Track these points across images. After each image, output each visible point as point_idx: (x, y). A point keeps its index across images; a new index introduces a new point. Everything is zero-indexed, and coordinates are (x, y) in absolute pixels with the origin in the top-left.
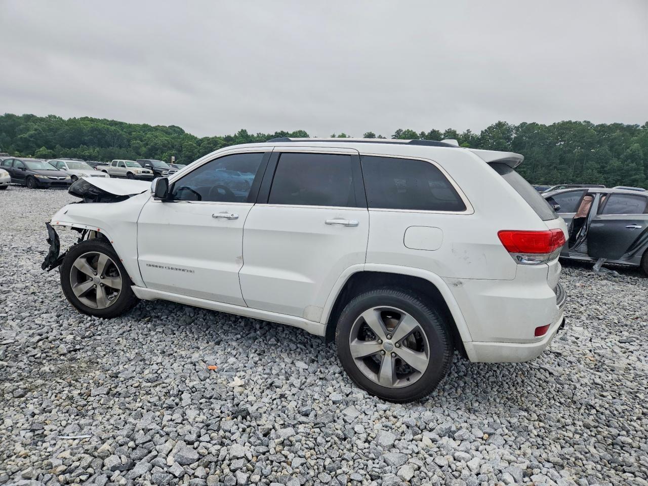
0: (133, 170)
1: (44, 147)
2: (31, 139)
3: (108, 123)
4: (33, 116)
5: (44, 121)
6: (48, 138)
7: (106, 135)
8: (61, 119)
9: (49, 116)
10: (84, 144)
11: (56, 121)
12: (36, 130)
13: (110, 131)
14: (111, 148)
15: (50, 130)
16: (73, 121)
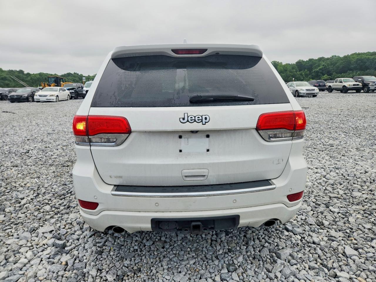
0: (346, 84)
1: (326, 75)
2: (320, 71)
3: (370, 54)
4: (323, 57)
5: (328, 60)
6: (329, 69)
7: (365, 62)
8: (339, 56)
9: (332, 56)
10: (350, 70)
11: (337, 58)
12: (323, 65)
13: (370, 59)
14: (369, 70)
15: (331, 64)
16: (345, 57)
